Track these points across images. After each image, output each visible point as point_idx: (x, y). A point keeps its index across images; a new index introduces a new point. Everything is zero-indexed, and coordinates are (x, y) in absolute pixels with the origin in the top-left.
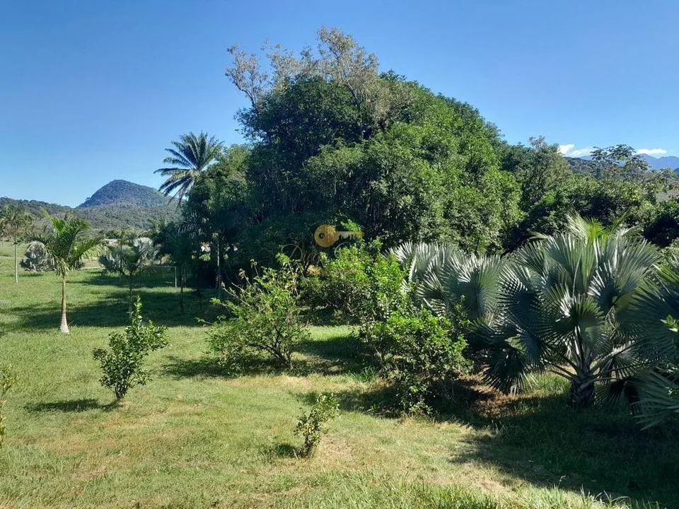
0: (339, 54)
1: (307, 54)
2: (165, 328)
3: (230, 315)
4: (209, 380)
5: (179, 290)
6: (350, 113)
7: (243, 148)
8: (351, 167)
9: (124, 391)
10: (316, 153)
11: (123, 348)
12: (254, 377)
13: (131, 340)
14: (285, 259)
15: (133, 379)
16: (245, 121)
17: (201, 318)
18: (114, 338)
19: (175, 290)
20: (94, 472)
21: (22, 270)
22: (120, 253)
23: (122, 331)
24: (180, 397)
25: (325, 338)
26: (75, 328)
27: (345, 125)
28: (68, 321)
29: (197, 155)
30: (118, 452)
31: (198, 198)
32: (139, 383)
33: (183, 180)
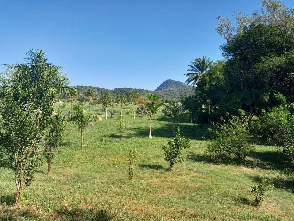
0: (272, 11)
1: (255, 14)
2: (189, 140)
3: (216, 137)
4: (207, 164)
5: (193, 124)
6: (279, 39)
7: (222, 62)
8: (278, 66)
9: (173, 164)
10: (259, 61)
11: (173, 146)
12: (228, 165)
13: (176, 143)
14: (243, 112)
15: (176, 159)
16: (224, 49)
17: (203, 137)
18: (169, 142)
19: (191, 124)
20: (164, 195)
21: (136, 114)
22: (170, 108)
23: (172, 140)
24: (195, 169)
25: (262, 151)
26: (154, 137)
27: (276, 46)
28: (152, 135)
29: (201, 67)
30: (172, 189)
31: (201, 85)
32: (179, 161)
33: (195, 78)
